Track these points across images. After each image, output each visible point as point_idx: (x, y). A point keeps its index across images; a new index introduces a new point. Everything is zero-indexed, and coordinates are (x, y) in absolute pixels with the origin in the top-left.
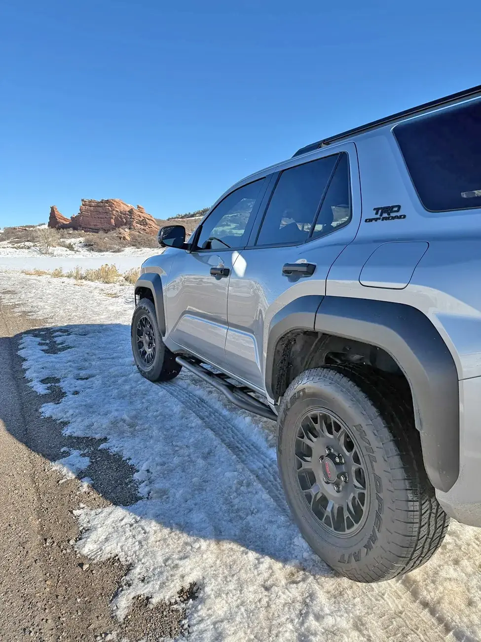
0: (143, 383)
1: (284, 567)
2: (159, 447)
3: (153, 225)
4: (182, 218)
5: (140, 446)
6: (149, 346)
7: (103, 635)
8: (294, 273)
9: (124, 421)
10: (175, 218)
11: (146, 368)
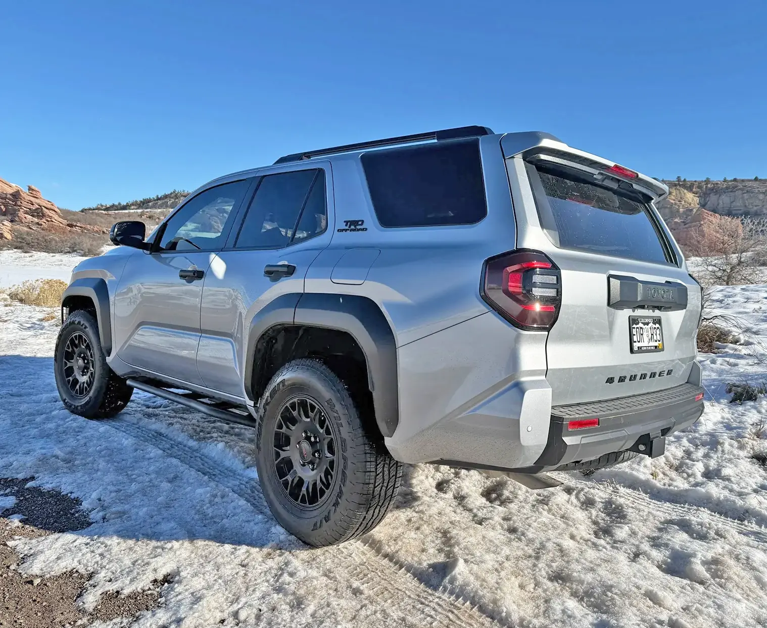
0: (74, 420)
1: (261, 550)
2: (110, 477)
3: (56, 217)
4: (107, 209)
5: (84, 478)
6: (83, 372)
7: (72, 623)
8: (275, 274)
9: (57, 457)
10: (94, 209)
11: (77, 401)
